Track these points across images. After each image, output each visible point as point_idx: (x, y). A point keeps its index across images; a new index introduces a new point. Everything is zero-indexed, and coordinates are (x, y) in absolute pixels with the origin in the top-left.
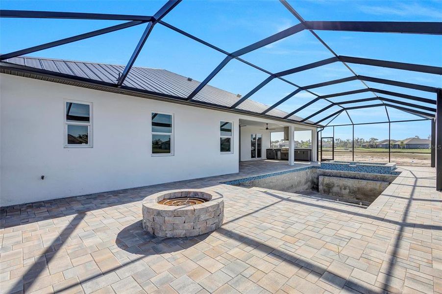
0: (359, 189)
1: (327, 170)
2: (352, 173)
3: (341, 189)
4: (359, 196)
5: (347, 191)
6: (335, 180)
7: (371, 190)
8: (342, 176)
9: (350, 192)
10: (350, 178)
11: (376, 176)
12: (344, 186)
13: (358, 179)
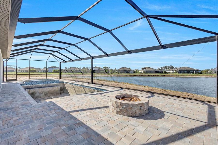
0: (49, 91)
1: (29, 85)
2: (44, 85)
3: (40, 94)
4: (48, 95)
5: (43, 94)
6: (36, 90)
7: (54, 91)
8: (39, 87)
9: (45, 94)
10: (43, 87)
11: (54, 84)
12: (42, 92)
13: (47, 87)
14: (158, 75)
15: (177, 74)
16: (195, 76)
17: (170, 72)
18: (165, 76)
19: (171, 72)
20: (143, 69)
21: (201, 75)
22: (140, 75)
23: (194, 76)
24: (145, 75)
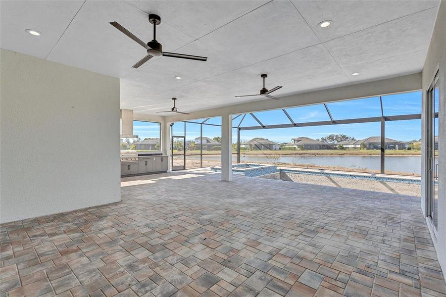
14: (332, 154)
15: (365, 151)
16: (401, 155)
17: (348, 146)
18: (344, 154)
19: (350, 146)
20: (295, 141)
21: (409, 152)
22: (296, 154)
23: (399, 154)
24: (307, 154)
